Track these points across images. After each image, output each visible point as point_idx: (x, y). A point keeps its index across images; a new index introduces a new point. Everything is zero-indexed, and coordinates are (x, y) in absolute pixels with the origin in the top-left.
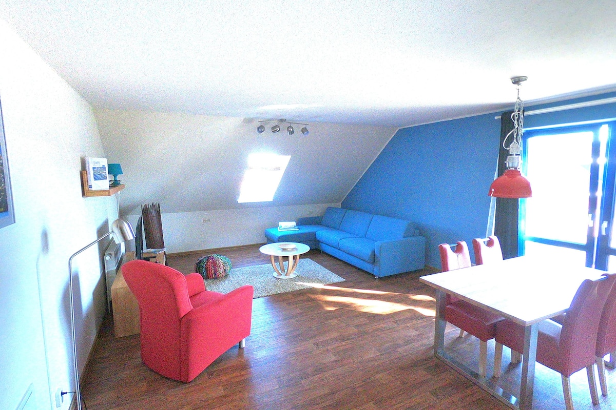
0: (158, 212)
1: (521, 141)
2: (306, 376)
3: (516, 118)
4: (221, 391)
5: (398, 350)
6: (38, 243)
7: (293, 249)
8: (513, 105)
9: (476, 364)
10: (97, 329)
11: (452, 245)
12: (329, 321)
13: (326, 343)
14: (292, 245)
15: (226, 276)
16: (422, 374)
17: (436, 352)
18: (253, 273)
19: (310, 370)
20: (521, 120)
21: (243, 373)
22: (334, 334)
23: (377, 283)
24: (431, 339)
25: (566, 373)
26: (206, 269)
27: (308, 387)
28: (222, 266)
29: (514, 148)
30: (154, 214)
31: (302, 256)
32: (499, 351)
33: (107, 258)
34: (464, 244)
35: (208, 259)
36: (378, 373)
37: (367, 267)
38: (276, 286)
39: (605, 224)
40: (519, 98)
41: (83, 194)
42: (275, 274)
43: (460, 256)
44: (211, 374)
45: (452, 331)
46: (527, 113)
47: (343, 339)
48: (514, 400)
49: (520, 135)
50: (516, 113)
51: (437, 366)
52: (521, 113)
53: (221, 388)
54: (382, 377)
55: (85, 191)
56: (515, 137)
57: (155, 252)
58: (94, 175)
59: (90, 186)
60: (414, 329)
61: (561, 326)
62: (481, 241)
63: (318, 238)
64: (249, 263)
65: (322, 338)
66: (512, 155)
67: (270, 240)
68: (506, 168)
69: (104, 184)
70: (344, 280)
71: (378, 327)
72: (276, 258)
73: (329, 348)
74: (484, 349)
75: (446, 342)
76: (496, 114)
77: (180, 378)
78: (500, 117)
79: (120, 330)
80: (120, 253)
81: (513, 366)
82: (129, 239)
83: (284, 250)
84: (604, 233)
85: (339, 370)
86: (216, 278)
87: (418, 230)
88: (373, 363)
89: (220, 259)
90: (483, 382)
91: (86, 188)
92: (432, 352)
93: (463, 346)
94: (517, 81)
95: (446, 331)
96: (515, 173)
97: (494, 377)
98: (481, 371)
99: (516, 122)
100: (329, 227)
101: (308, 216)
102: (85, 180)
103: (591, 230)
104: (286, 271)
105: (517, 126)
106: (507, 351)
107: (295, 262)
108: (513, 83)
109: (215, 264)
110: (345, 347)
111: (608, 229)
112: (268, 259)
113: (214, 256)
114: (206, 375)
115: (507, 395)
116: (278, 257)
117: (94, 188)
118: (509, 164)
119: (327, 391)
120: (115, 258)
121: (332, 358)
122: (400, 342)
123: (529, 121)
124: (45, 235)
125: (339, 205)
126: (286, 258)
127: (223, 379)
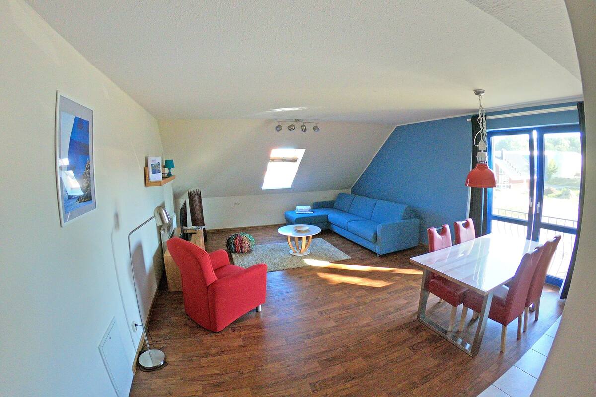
0: (200, 196)
1: (486, 139)
2: (309, 337)
3: (481, 121)
4: (240, 342)
5: (389, 316)
6: (112, 221)
7: (307, 231)
8: (477, 110)
9: (447, 323)
10: (157, 283)
11: (438, 229)
12: (334, 294)
13: (330, 311)
14: (307, 227)
15: (250, 251)
16: (405, 334)
17: (418, 317)
18: (273, 250)
19: (313, 333)
20: (484, 123)
21: (259, 331)
22: (337, 305)
23: (377, 260)
24: (416, 307)
25: (505, 324)
26: (234, 244)
27: (310, 346)
28: (247, 242)
29: (481, 145)
30: (197, 199)
31: (314, 237)
32: (465, 312)
33: (162, 232)
34: (448, 227)
35: (236, 236)
36: (370, 335)
37: (371, 246)
38: (291, 261)
39: (539, 205)
40: (481, 106)
41: (145, 184)
42: (291, 252)
43: (444, 237)
44: (234, 329)
45: (433, 299)
46: (488, 118)
47: (344, 308)
48: (468, 346)
49: (485, 135)
50: (480, 117)
51: (418, 327)
52: (484, 117)
53: (241, 340)
54: (373, 338)
55: (147, 182)
56: (482, 136)
57: (196, 230)
58: (153, 170)
59: (150, 178)
60: (404, 298)
61: (508, 289)
62: (460, 223)
63: (330, 220)
64: (270, 241)
65: (326, 308)
66: (480, 151)
67: (289, 222)
68: (477, 162)
69: (158, 177)
70: (350, 257)
71: (373, 298)
72: (292, 238)
73: (331, 315)
74: (455, 312)
75: (428, 307)
76: (468, 117)
77: (211, 329)
78: (471, 119)
79: (172, 287)
80: (172, 228)
81: (473, 320)
82: (166, 222)
83: (298, 231)
84: (538, 212)
85: (337, 334)
86: (242, 252)
87: (413, 214)
88: (366, 328)
89: (246, 237)
90: (449, 337)
91: (147, 180)
92: (416, 316)
93: (440, 309)
94: (478, 93)
95: (429, 299)
96: (484, 166)
97: (458, 331)
98: (450, 328)
99: (481, 125)
100: (341, 210)
101: (322, 201)
102: (146, 174)
103: (531, 209)
104: (300, 249)
105: (482, 128)
106: (471, 312)
107: (308, 241)
108: (476, 94)
109: (241, 241)
110: (344, 315)
111: (541, 209)
112: (285, 238)
113: (241, 234)
114: (230, 329)
115: (464, 344)
116: (294, 237)
117: (152, 180)
118: (479, 158)
119: (325, 349)
120: (168, 232)
121: (332, 323)
122: (391, 309)
123: (490, 123)
124: (117, 216)
125: (349, 191)
126: (301, 239)
127: (243, 333)
